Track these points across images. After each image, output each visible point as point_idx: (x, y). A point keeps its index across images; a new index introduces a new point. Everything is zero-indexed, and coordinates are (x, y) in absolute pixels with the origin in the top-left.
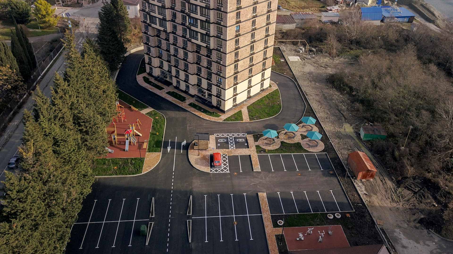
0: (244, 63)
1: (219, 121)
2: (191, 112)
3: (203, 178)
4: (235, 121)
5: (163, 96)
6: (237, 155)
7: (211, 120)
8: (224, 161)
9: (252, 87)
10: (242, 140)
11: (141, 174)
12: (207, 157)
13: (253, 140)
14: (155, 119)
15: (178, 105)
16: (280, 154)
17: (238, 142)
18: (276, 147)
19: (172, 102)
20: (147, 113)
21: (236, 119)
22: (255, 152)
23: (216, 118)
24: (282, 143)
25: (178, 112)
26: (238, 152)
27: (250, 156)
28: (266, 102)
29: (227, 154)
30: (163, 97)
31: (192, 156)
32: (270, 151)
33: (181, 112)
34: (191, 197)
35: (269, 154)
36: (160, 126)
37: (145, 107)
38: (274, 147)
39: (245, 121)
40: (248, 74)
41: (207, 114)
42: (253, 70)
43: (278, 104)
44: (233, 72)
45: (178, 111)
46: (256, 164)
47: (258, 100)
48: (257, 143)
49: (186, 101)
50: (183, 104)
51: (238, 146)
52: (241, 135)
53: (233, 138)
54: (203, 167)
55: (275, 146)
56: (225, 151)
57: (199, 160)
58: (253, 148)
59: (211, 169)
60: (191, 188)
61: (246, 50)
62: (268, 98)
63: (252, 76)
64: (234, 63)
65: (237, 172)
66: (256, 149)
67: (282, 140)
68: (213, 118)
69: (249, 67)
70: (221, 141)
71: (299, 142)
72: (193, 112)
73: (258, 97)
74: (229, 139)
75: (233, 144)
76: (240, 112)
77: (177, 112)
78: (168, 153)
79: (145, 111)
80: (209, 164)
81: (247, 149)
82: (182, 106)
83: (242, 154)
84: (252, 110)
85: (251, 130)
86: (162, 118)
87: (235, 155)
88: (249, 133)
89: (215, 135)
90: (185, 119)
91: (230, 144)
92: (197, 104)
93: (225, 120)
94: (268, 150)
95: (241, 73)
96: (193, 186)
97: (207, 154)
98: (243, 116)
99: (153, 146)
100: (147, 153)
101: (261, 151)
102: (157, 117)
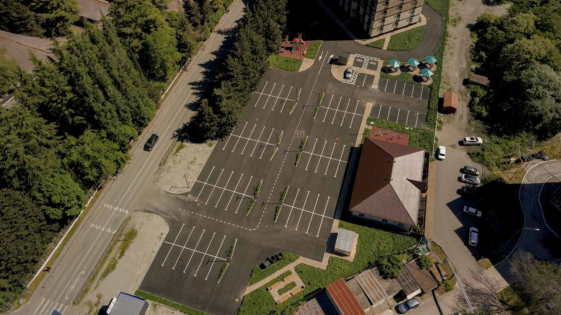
1: (363, 44)
3: (336, 84)
8: (355, 76)
9: (399, 21)
10: (374, 63)
11: (298, 71)
16: (397, 80)
17: (371, 64)
22: (379, 74)
26: (367, 72)
27: (374, 76)
29: (358, 71)
34: (324, 94)
40: (398, 10)
42: (403, 7)
44: (383, 8)
46: (376, 83)
51: (369, 67)
52: (375, 59)
53: (368, 60)
54: (338, 77)
58: (379, 71)
59: (343, 79)
68: (360, 41)
69: (399, 5)
70: (358, 60)
73: (404, 30)
74: (365, 61)
76: (383, 40)
78: (319, 62)
80: (343, 76)
81: (374, 71)
83: (369, 74)
84: (393, 40)
85: (385, 57)
87: (364, 73)
88: (382, 58)
89: (356, 55)
91: (364, 65)
93: (369, 44)
95: (391, 9)
96: (327, 88)
98: (384, 44)
100: (305, 58)
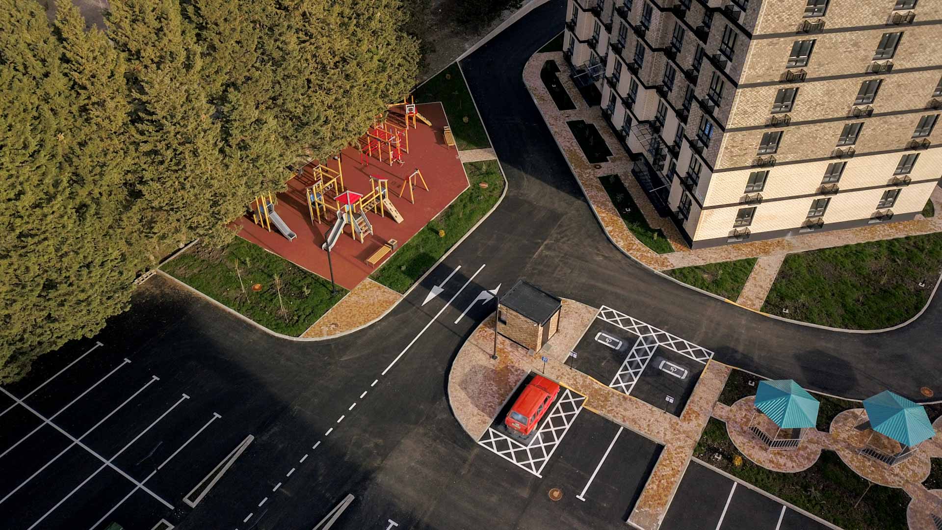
0: (828, 93)
1: (651, 267)
2: (591, 203)
3: (442, 449)
4: (708, 289)
5: (553, 130)
6: (618, 421)
7: (628, 254)
8: (558, 421)
9: (836, 192)
10: (678, 372)
11: (295, 339)
12: (512, 379)
13: (718, 392)
14: (476, 187)
15: (572, 168)
16: (786, 505)
17: (660, 373)
18: (790, 464)
19: (563, 153)
20: (471, 164)
21: (717, 285)
22: (691, 442)
23: (652, 254)
24: (828, 458)
25: (554, 189)
26: (627, 414)
27: (660, 448)
28: (870, 265)
29: (586, 398)
30: (552, 132)
31: (474, 349)
32: (750, 470)
33: (562, 194)
34: (350, 498)
35: (737, 481)
36: (472, 212)
37: (480, 143)
38: (782, 461)
39: (744, 303)
40: (835, 141)
41: (631, 230)
42: (866, 132)
43: (918, 291)
44: (763, 115)
45: (558, 188)
46: (658, 498)
47: (846, 246)
48: (723, 412)
49: (603, 164)
50: (588, 171)
51: (646, 388)
52: (690, 350)
53: (651, 349)
54: (471, 408)
55: (790, 458)
56: (585, 386)
57: (480, 376)
58: (694, 423)
59: (491, 430)
60: (377, 462)
61: (856, 44)
62: (892, 252)
63: (852, 155)
64: (781, 82)
65: (565, 492)
66: (705, 432)
67: (833, 448)
68: (639, 250)
69: (848, 118)
70: (604, 339)
71: (908, 489)
72: (594, 207)
73: (851, 236)
74: (635, 347)
75: (636, 374)
76: (750, 263)
77: (550, 189)
78: (420, 308)
79: (469, 156)
80: (498, 409)
81: (668, 415)
82: (580, 175)
83: (635, 429)
84: (798, 273)
85: (741, 348)
86: (496, 193)
87: (610, 417)
88: (723, 355)
89: (603, 310)
90: (555, 217)
91: (626, 369)
92: (626, 185)
93: (673, 272)
94: (745, 461)
95: (805, 129)
96: (388, 463)
97: (521, 366)
98: (748, 285)
99: (400, 267)
100: (368, 280)
101: (716, 450)
102: (485, 182)
